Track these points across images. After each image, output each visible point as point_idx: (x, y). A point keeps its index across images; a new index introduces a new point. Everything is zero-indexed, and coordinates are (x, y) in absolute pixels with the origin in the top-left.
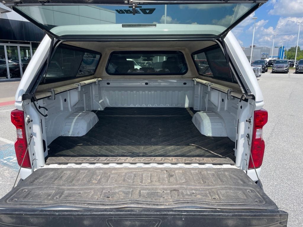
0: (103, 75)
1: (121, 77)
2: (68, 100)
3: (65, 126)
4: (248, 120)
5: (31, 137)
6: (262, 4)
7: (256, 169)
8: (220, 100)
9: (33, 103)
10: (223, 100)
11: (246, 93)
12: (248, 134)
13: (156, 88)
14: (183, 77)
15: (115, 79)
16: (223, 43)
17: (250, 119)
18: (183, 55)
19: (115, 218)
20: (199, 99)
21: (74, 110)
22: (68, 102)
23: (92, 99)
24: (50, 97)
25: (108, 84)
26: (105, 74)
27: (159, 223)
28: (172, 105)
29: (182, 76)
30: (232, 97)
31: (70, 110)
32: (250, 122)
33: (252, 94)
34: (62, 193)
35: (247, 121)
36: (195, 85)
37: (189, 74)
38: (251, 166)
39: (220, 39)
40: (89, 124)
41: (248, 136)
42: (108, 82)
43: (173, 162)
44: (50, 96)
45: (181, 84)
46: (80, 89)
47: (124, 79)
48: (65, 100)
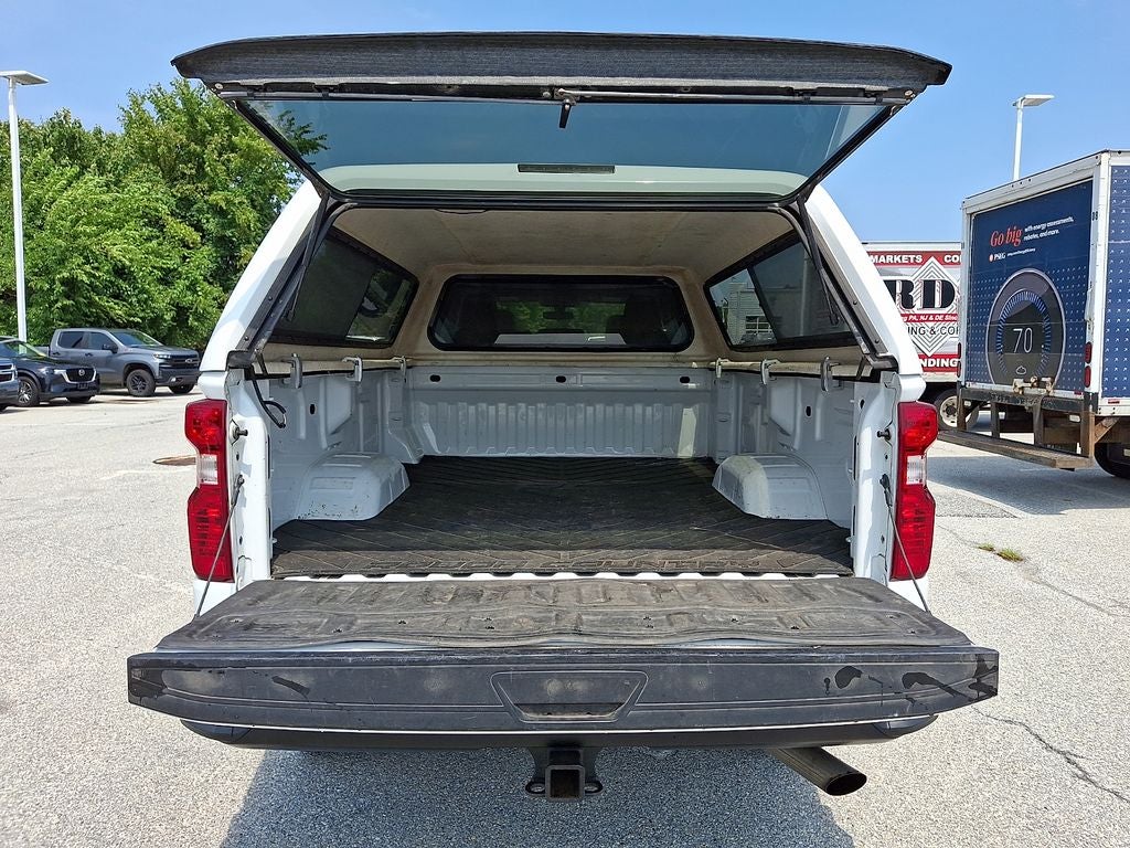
0: (420, 351)
1: (477, 358)
2: (320, 410)
3: (311, 488)
4: (882, 431)
5: (240, 484)
6: (900, 107)
7: (918, 581)
8: (801, 411)
9: (251, 382)
10: (808, 411)
11: (873, 351)
12: (884, 476)
13: (592, 395)
14: (681, 358)
15: (459, 363)
16: (802, 217)
17: (887, 430)
18: (677, 290)
19: (516, 669)
20: (732, 429)
21: (332, 447)
22: (318, 417)
23: (383, 428)
24: (286, 380)
25: (435, 378)
26: (425, 345)
27: (642, 684)
28: (643, 450)
29: (674, 356)
30: (836, 382)
31: (324, 445)
32: (888, 437)
33: (888, 354)
34: (352, 623)
35: (879, 435)
36: (718, 383)
37: (696, 348)
38: (898, 572)
39: (795, 205)
40: (385, 488)
41: (885, 481)
42: (435, 372)
43: (665, 570)
44: (288, 376)
45: (672, 382)
46: (359, 376)
47: (488, 363)
48: (312, 409)
